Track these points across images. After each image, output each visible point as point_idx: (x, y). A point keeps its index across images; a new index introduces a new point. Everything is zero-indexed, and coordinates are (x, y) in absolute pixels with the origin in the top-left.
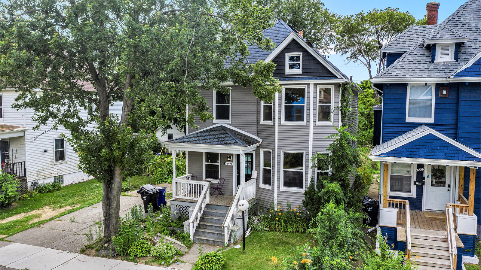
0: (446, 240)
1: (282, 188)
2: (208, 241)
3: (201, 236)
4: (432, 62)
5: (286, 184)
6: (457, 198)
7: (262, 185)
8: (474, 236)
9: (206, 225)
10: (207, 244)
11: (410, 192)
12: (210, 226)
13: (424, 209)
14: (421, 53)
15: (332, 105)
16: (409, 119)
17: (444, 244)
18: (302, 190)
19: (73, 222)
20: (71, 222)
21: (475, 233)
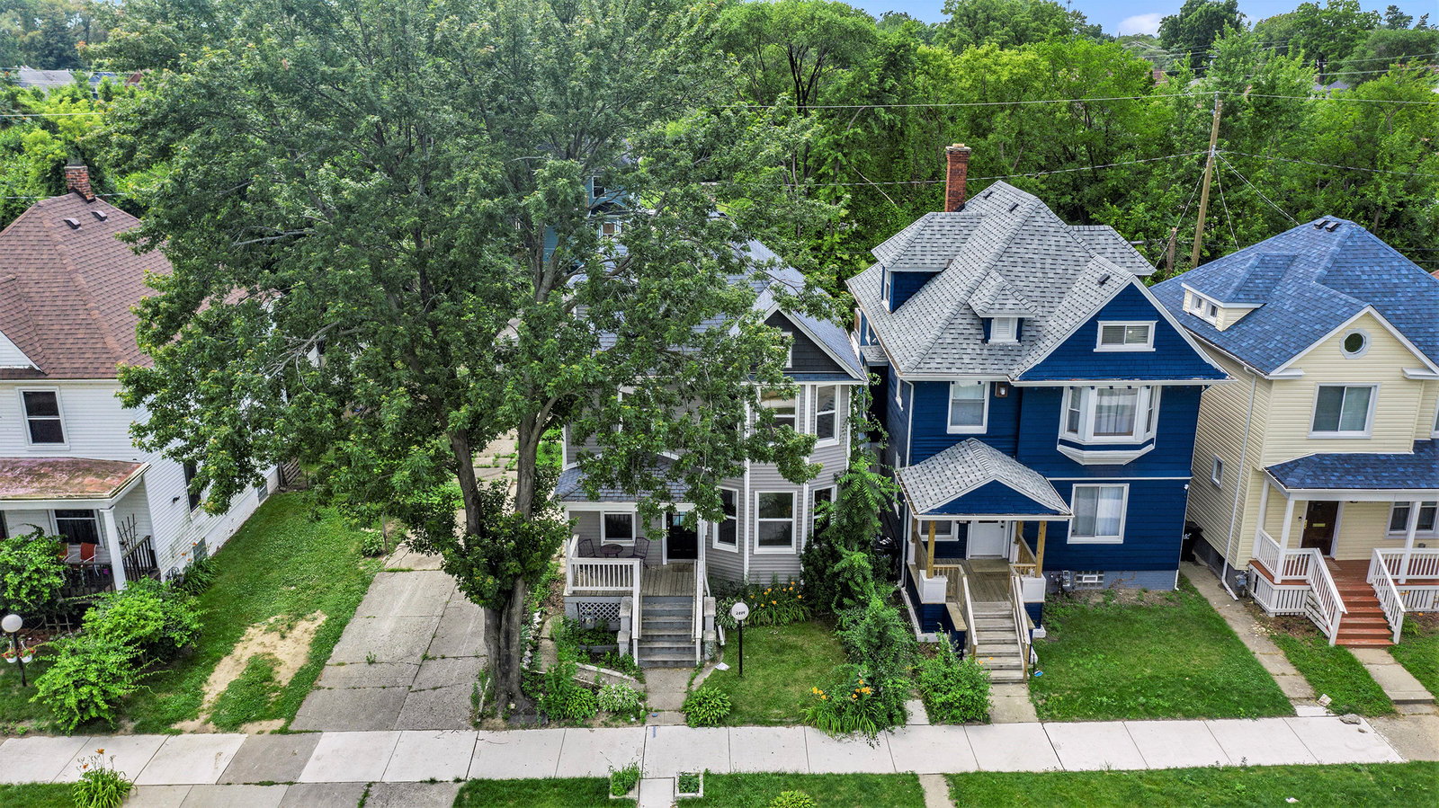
0: (1010, 617)
1: (759, 550)
2: (665, 662)
3: (649, 655)
4: (986, 340)
5: (762, 543)
6: (1013, 539)
7: (717, 545)
8: (1042, 604)
9: (652, 636)
10: (665, 668)
11: (949, 532)
12: (658, 636)
13: (968, 557)
14: (967, 321)
15: (837, 411)
16: (952, 429)
17: (1008, 623)
18: (791, 550)
19: (373, 662)
20: (370, 663)
21: (1043, 600)
